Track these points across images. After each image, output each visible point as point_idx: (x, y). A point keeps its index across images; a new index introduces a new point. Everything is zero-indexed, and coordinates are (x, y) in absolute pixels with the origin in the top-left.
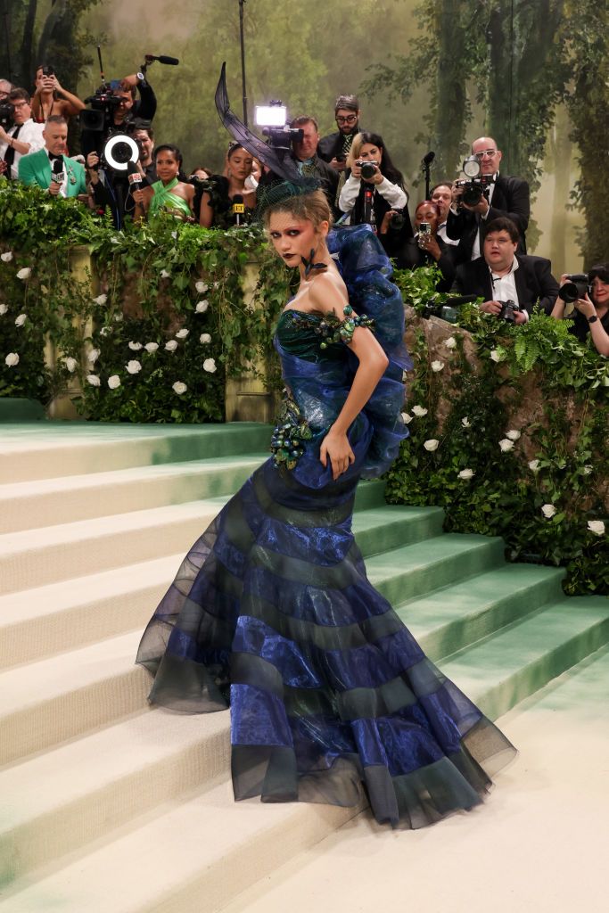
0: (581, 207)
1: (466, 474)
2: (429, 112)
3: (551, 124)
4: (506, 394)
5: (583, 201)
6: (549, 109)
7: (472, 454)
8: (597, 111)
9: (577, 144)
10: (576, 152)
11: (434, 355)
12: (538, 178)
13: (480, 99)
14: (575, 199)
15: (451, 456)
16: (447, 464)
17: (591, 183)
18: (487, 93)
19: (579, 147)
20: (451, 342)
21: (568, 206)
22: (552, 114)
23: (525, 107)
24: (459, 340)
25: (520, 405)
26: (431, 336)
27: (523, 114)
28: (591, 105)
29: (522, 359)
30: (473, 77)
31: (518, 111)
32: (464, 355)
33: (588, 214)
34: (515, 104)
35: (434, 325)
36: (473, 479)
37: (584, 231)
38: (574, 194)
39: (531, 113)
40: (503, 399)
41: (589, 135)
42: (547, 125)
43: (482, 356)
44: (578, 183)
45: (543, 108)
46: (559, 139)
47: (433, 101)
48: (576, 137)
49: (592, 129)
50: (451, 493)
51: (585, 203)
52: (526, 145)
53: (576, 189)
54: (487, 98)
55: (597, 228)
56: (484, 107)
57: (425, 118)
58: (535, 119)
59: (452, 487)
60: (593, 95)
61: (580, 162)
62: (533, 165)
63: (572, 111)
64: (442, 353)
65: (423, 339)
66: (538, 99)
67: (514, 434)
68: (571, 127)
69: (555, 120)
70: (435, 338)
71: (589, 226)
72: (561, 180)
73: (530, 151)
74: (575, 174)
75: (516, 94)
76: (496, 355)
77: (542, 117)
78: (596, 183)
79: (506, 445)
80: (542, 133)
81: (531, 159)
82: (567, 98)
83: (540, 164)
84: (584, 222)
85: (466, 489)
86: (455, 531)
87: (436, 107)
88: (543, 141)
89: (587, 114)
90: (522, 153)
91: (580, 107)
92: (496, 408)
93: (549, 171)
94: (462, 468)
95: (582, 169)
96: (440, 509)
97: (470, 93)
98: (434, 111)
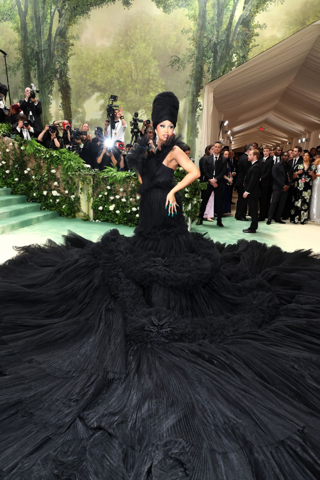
0: (62, 110)
1: (16, 179)
2: (21, 80)
3: (54, 86)
4: (26, 158)
5: (63, 108)
6: (53, 82)
7: (18, 174)
8: (65, 83)
9: (60, 92)
10: (60, 95)
11: (7, 147)
12: (51, 101)
13: (35, 77)
14: (60, 108)
15: (13, 175)
16: (13, 177)
17: (64, 104)
18: (37, 76)
19: (61, 93)
20: (11, 144)
21: (59, 110)
22: (54, 83)
23: (47, 81)
24: (13, 143)
25: (29, 161)
26: (6, 142)
27: (46, 82)
28: (63, 81)
29: (28, 150)
30: (32, 70)
31: (45, 82)
32: (15, 148)
33: (64, 112)
34: (44, 79)
35: (7, 139)
36: (19, 181)
37: (63, 117)
38: (60, 106)
39: (48, 82)
40: (25, 160)
41: (63, 90)
42: (52, 86)
43: (19, 148)
44: (61, 103)
45: (51, 81)
46: (56, 90)
47: (22, 76)
48: (60, 90)
49: (64, 88)
50: (13, 184)
51: (63, 109)
52: (48, 92)
53: (61, 105)
54: (37, 77)
55: (66, 116)
56: (36, 80)
57: (20, 81)
58: (49, 84)
59: (13, 183)
60: (64, 78)
61: (61, 97)
62: (49, 98)
63: (59, 83)
64: (9, 147)
65: (3, 143)
66: (50, 79)
67: (28, 169)
68: (59, 88)
69: (54, 85)
70: (7, 143)
71: (65, 116)
72: (57, 103)
73: (49, 93)
74: (60, 101)
75: (44, 77)
76: (22, 148)
77: (51, 84)
78: (66, 103)
79: (26, 172)
80: (51, 89)
81: (49, 96)
82: (57, 79)
83: (51, 97)
84: (63, 114)
85: (17, 183)
86: (14, 194)
87: (23, 78)
88: (52, 91)
89: (62, 84)
90: (47, 94)
91: (61, 82)
92: (24, 162)
93: (54, 99)
94: (16, 178)
95: (62, 100)
96: (10, 189)
97: (32, 75)
98: (23, 80)
